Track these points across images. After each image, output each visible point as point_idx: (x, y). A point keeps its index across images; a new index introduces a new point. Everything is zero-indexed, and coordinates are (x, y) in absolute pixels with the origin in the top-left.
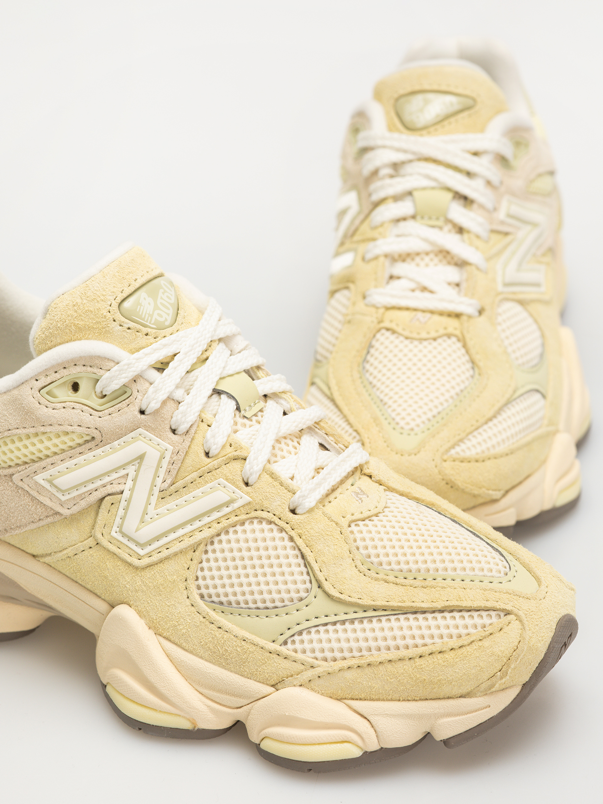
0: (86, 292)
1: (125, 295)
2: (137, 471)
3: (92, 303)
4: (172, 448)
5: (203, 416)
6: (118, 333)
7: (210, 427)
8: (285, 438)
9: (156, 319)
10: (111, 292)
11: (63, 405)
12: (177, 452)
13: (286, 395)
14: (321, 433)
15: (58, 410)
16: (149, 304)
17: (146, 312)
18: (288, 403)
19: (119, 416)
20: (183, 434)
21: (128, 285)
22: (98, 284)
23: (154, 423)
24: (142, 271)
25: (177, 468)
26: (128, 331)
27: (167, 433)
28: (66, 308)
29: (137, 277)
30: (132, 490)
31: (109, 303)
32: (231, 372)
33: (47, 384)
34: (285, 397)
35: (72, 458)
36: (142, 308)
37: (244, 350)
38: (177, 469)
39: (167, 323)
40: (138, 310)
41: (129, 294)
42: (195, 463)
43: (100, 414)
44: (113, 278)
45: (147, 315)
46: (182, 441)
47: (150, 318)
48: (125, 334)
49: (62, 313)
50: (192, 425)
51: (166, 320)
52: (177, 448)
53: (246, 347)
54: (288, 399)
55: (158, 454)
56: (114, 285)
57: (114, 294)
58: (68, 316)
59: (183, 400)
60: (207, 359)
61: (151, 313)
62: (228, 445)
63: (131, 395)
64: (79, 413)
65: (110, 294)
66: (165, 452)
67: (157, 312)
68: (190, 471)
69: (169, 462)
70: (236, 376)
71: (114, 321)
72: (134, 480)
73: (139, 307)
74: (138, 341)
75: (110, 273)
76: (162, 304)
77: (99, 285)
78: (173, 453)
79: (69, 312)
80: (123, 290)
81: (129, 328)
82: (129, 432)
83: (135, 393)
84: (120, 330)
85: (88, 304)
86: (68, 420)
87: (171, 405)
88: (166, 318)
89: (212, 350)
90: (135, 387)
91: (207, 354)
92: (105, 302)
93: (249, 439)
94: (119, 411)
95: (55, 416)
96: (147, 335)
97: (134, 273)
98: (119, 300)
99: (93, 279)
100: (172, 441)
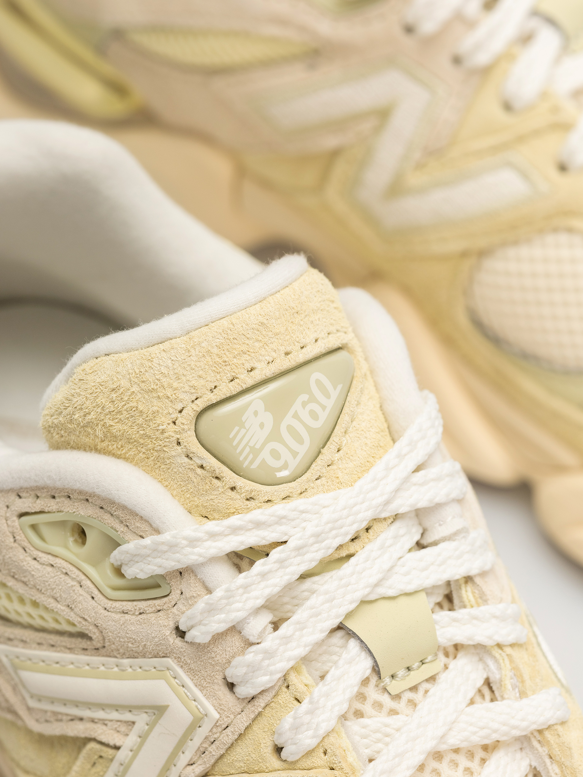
0: (142, 370)
1: (214, 398)
2: (151, 725)
3: (147, 397)
4: (217, 716)
5: (293, 679)
6: (180, 469)
7: (300, 703)
8: (456, 751)
9: (264, 459)
10: (190, 386)
11: (52, 560)
12: (225, 726)
13: (500, 651)
14: (543, 751)
15: (41, 564)
16: (262, 426)
17: (249, 441)
18: (500, 668)
19: (138, 623)
20: (243, 699)
21: (231, 378)
22: (170, 361)
23: (195, 660)
24: (275, 351)
25: (217, 754)
26: (199, 471)
27: (216, 687)
28: (99, 390)
29: (256, 365)
30: (135, 751)
31: (179, 407)
32: (391, 593)
33: (33, 511)
34: (497, 655)
35: (54, 649)
36: (243, 431)
37: (449, 540)
38: (216, 757)
39: (284, 474)
40: (231, 436)
41: (224, 397)
42: (252, 760)
43: (109, 604)
44: (204, 356)
45: (247, 450)
46: (239, 710)
47: (251, 456)
48: (191, 475)
49: (88, 396)
50: (263, 691)
51: (285, 466)
52: (226, 720)
53: (456, 534)
54: (501, 661)
55: (189, 718)
56: (201, 373)
57: (193, 391)
58: (98, 406)
59: (259, 641)
60: (350, 556)
61: (258, 446)
62: (322, 750)
63: (168, 595)
64: (74, 588)
65: (187, 388)
66: (203, 718)
67: (274, 445)
68: (239, 768)
69: (206, 738)
70: (403, 600)
71: (179, 443)
72: (143, 737)
73: (237, 428)
74: (212, 497)
75: (203, 345)
76: (291, 429)
77: (170, 365)
78: (216, 726)
79: (102, 400)
80: (215, 387)
81: (202, 467)
82: (150, 656)
83: (175, 595)
84: (184, 465)
85: (140, 396)
86: (53, 589)
87: (234, 642)
88: (286, 461)
89: (367, 540)
90: (176, 586)
91: (352, 548)
92: (171, 401)
93: (376, 743)
94: (140, 614)
95: (33, 573)
96: (233, 489)
97: (253, 355)
98: (201, 404)
99: (166, 345)
100: (220, 705)
